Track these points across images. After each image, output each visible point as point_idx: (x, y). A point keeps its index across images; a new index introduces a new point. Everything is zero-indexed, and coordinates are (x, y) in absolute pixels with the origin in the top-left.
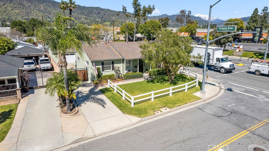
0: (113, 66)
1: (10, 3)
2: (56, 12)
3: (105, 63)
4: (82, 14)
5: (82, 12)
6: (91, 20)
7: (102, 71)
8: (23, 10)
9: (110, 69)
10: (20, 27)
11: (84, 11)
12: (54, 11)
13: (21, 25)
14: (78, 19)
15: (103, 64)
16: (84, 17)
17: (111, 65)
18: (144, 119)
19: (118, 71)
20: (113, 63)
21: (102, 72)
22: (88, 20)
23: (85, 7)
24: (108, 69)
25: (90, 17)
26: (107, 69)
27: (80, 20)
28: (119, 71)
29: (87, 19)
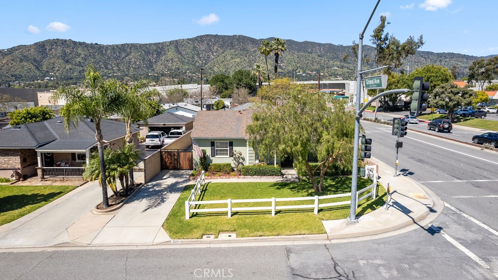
0: (231, 150)
1: (230, 49)
2: (291, 58)
3: (216, 142)
4: (336, 58)
5: (336, 56)
6: (351, 70)
7: (212, 156)
8: (245, 58)
9: (227, 154)
10: (221, 83)
11: (340, 54)
12: (289, 57)
13: (223, 81)
14: (328, 68)
15: (213, 144)
16: (338, 63)
17: (228, 148)
18: (172, 242)
19: (239, 159)
20: (231, 144)
21: (211, 158)
22: (345, 70)
23: (342, 46)
24: (223, 154)
25: (349, 63)
26: (221, 154)
27: (329, 70)
28: (244, 159)
29: (342, 67)
